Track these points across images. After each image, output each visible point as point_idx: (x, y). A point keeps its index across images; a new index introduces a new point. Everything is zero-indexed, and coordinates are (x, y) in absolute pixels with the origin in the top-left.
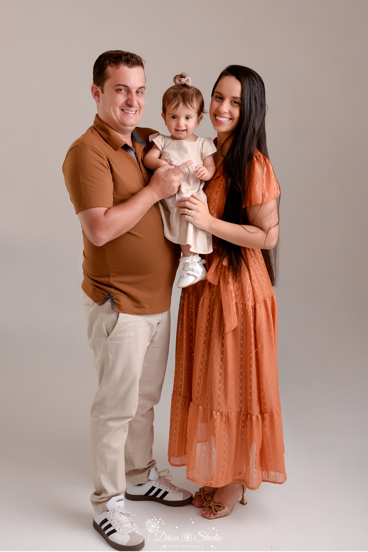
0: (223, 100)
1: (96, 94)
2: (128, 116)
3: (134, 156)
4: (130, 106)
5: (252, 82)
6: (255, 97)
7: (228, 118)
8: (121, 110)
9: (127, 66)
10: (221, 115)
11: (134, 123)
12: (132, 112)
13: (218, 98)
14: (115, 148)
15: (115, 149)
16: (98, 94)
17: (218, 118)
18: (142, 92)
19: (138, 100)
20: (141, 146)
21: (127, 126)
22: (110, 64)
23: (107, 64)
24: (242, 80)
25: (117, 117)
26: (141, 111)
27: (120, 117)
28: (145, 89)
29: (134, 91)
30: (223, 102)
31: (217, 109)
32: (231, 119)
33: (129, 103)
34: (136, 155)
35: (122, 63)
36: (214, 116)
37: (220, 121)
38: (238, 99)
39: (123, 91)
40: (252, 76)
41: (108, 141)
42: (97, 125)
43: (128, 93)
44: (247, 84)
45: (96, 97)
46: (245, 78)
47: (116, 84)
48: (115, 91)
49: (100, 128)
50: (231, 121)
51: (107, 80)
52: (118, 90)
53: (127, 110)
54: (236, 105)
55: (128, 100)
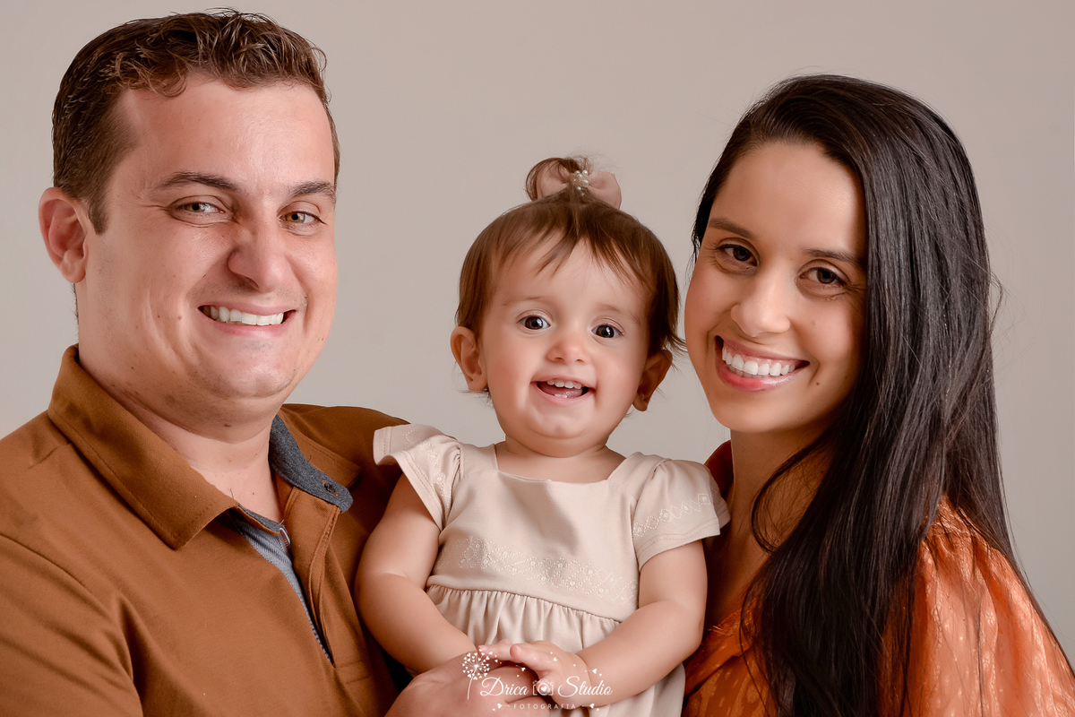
0: (754, 263)
1: (66, 242)
2: (236, 338)
3: (283, 565)
4: (248, 285)
5: (911, 168)
6: (936, 246)
7: (789, 359)
8: (201, 309)
9: (225, 82)
10: (749, 345)
11: (277, 377)
12: (264, 320)
13: (730, 251)
14: (168, 534)
15: (172, 539)
16: (79, 241)
17: (737, 362)
18: (317, 219)
19: (295, 255)
20: (323, 509)
21: (238, 394)
22: (130, 75)
23: (119, 79)
24: (858, 161)
25: (177, 349)
26: (317, 313)
27: (196, 347)
28: (332, 196)
29: (268, 209)
30: (755, 274)
31: (727, 311)
32: (801, 365)
33: (239, 267)
34: (297, 562)
35: (197, 65)
36: (713, 347)
37: (744, 375)
38: (841, 264)
39: (208, 209)
40: (913, 137)
41: (129, 495)
42: (72, 410)
43: (234, 220)
44: (884, 174)
45: (67, 257)
46: (874, 151)
47: (168, 174)
48: (162, 214)
49: (87, 425)
50: (804, 374)
51: (121, 160)
52: (180, 208)
53: (230, 308)
54: (832, 289)
55: (235, 251)
